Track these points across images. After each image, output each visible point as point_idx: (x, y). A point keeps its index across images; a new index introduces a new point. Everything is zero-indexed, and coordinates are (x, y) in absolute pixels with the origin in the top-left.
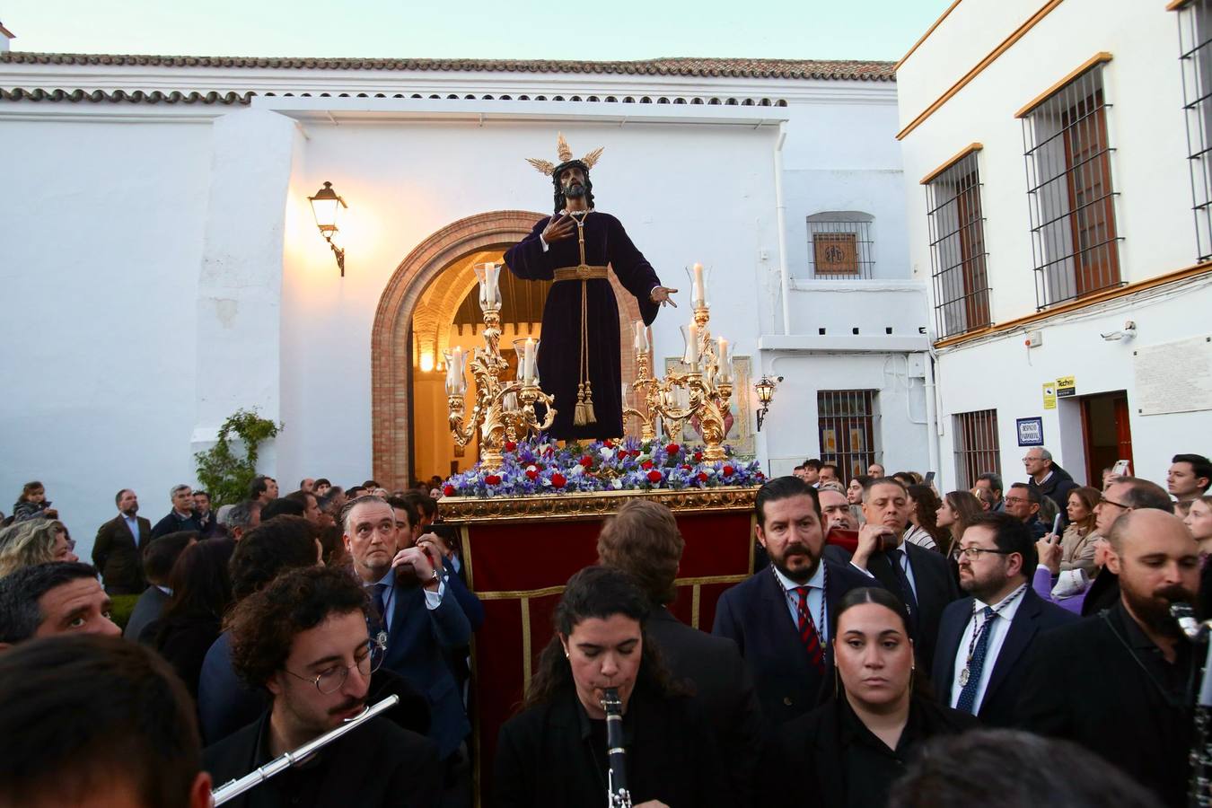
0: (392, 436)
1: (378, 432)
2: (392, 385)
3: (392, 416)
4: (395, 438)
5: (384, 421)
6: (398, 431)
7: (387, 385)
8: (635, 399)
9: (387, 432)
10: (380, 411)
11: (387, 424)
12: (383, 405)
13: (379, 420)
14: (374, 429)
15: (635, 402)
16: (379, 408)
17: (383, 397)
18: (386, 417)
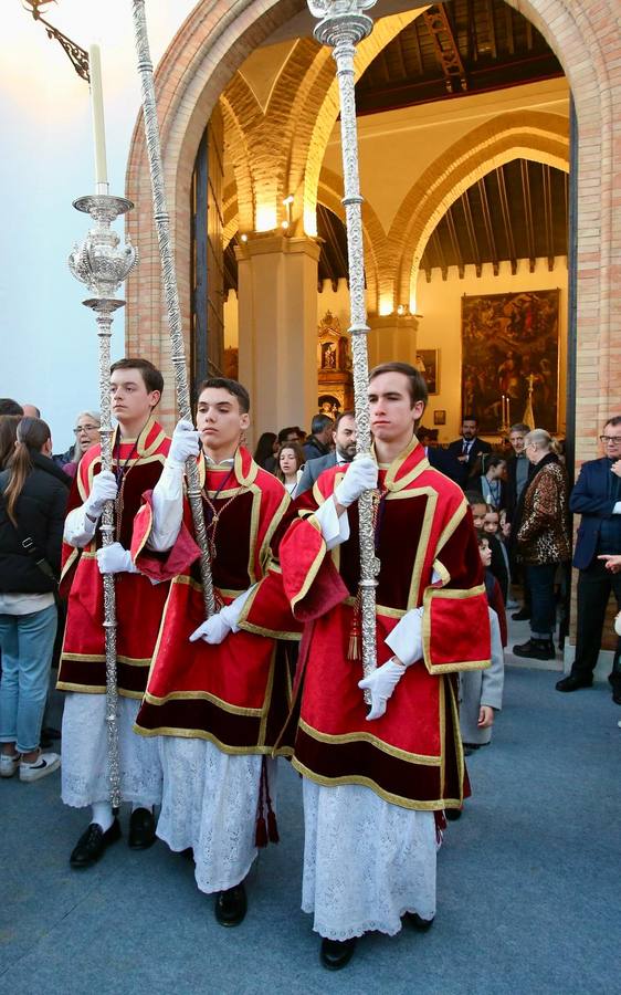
0: (155, 344)
1: (134, 338)
2: (155, 259)
3: (155, 312)
4: (160, 348)
5: (144, 319)
6: (164, 337)
7: (148, 260)
8: (604, 246)
9: (147, 337)
10: (137, 303)
11: (147, 324)
12: (141, 293)
13: (135, 319)
14: (128, 334)
15: (604, 253)
16: (135, 300)
17: (142, 281)
18: (146, 312)
